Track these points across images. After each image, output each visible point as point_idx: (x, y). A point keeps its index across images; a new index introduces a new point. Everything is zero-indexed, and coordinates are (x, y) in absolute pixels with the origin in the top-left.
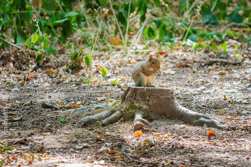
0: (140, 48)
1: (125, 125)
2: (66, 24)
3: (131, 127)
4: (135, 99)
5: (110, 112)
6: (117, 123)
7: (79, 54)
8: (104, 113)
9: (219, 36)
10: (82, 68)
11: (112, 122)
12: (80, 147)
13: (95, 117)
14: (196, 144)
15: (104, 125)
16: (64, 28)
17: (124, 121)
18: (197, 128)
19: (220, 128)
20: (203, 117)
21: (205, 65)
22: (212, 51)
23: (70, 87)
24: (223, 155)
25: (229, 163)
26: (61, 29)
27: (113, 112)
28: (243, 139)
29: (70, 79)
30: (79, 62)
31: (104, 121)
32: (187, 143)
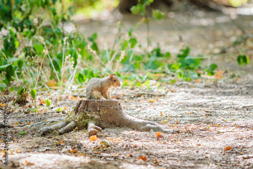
0: (75, 88)
1: (80, 133)
2: (9, 69)
3: (85, 134)
4: (87, 110)
5: (65, 123)
6: (72, 132)
7: (25, 89)
8: (60, 124)
9: (140, 78)
10: (27, 102)
11: (68, 131)
12: (43, 150)
13: (52, 127)
14: (147, 144)
15: (61, 134)
16: (7, 72)
17: (78, 130)
18: (145, 133)
19: (165, 132)
20: (149, 123)
21: (134, 97)
22: (137, 88)
23: (19, 115)
24: (174, 150)
25: (181, 155)
26: (5, 73)
27: (67, 123)
28: (188, 139)
29: (19, 110)
30: (25, 97)
31: (61, 131)
32: (139, 144)
